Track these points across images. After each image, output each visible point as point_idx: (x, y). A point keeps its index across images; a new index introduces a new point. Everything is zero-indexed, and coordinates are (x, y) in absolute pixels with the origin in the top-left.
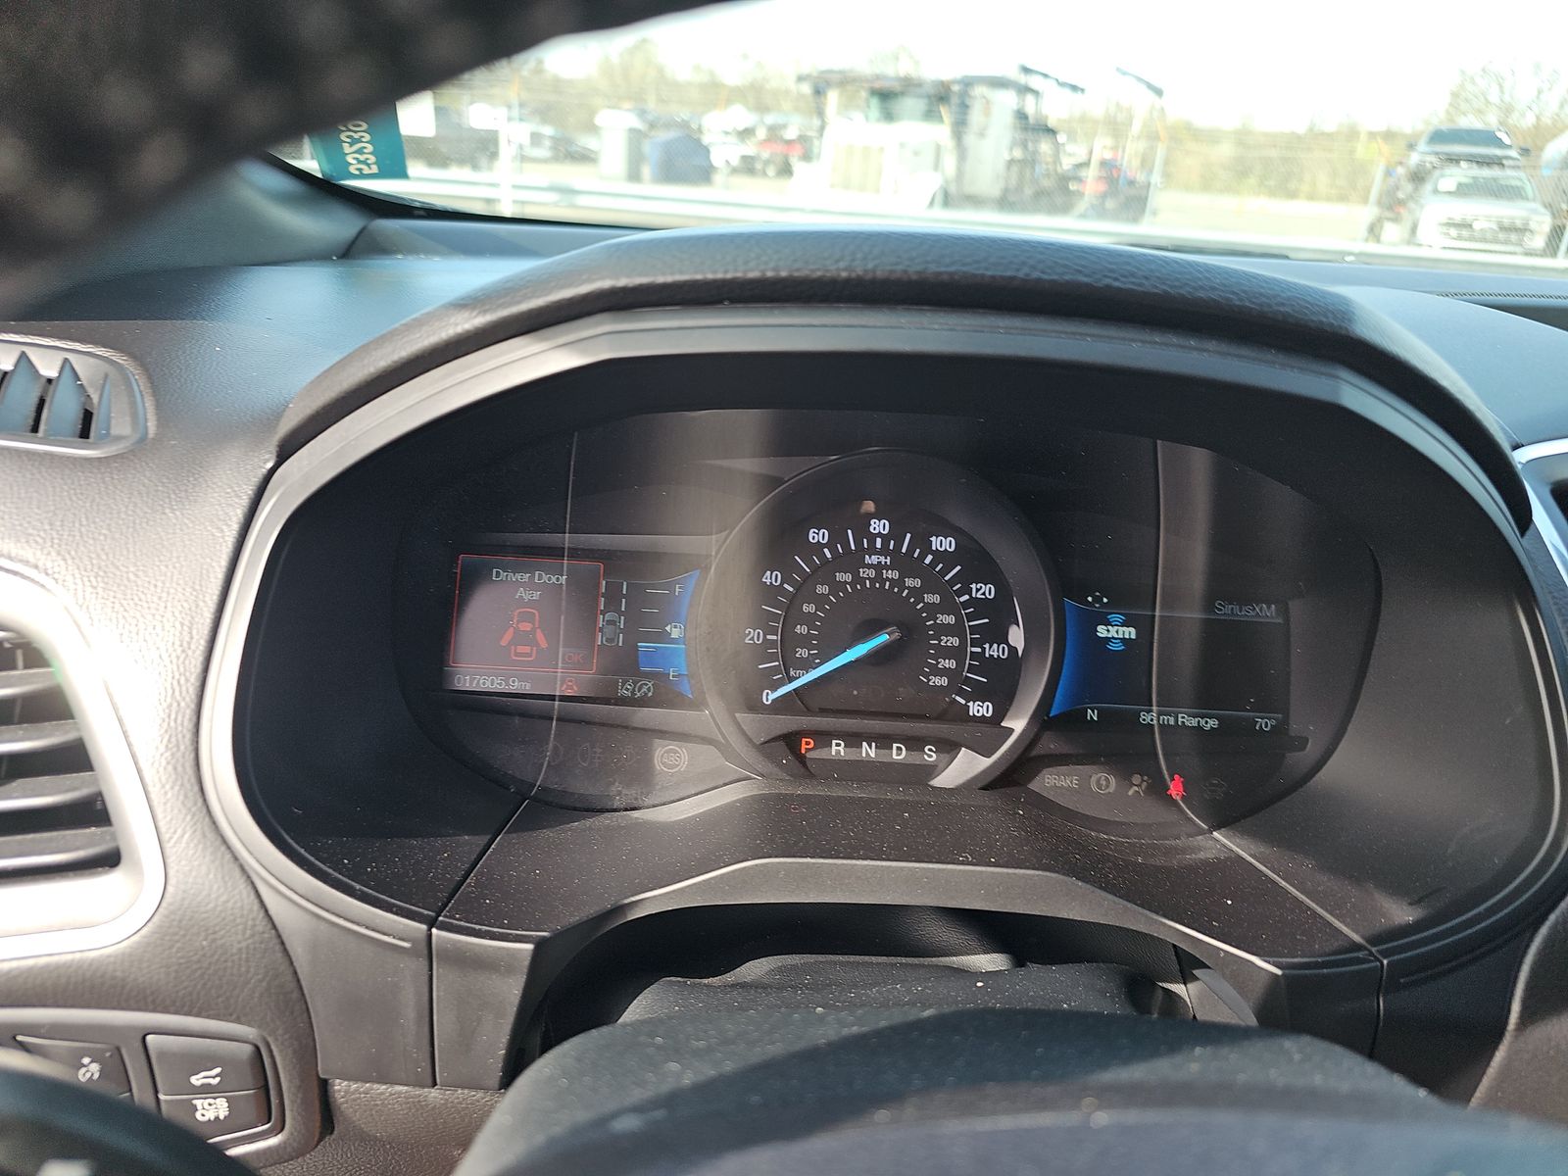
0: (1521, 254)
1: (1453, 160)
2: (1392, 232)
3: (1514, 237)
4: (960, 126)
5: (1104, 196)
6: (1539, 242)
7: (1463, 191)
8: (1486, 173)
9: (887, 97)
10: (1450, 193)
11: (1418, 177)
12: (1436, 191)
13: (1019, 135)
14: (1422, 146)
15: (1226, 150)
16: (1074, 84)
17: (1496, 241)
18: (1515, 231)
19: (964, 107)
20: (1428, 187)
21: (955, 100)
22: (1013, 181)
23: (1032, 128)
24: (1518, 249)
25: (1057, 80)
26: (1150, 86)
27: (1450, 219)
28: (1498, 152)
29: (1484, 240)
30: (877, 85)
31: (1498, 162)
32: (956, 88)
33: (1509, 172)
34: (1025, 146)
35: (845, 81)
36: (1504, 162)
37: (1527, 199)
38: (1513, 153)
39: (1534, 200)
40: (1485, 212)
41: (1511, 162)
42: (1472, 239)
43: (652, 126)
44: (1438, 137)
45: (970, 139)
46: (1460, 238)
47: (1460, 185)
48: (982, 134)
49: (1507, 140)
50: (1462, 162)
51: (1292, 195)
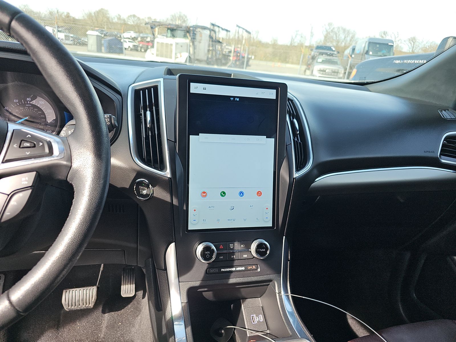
0: (337, 78)
1: (322, 54)
2: (308, 72)
3: (335, 74)
4: (193, 39)
5: (236, 61)
6: (341, 75)
7: (323, 62)
8: (329, 58)
9: (172, 30)
10: (320, 62)
11: (313, 58)
12: (317, 62)
13: (211, 43)
14: (314, 50)
15: (270, 50)
16: (227, 29)
17: (331, 75)
18: (335, 73)
19: (194, 34)
20: (315, 61)
21: (192, 32)
22: (210, 56)
23: (215, 41)
24: (337, 77)
25: (222, 28)
26: (247, 31)
27: (320, 69)
28: (332, 52)
29: (328, 75)
30: (169, 26)
31: (332, 55)
32: (191, 29)
33: (334, 58)
34: (212, 46)
35: (160, 24)
36: (333, 55)
37: (338, 65)
38: (335, 53)
39: (340, 65)
40: (329, 68)
41: (335, 55)
42: (325, 74)
43: (105, 35)
44: (318, 48)
45: (196, 43)
46: (323, 74)
47: (323, 61)
48: (200, 42)
49: (334, 49)
50: (323, 55)
51: (287, 62)
